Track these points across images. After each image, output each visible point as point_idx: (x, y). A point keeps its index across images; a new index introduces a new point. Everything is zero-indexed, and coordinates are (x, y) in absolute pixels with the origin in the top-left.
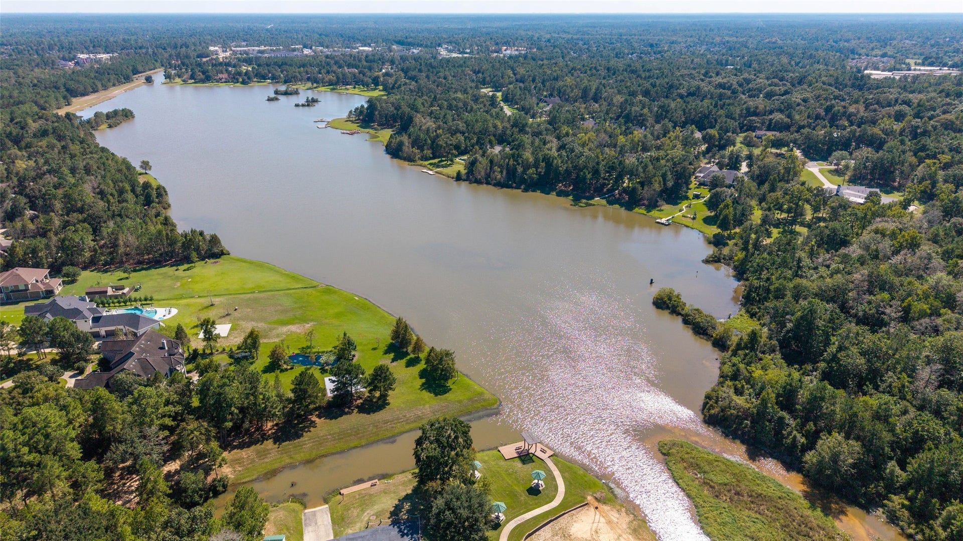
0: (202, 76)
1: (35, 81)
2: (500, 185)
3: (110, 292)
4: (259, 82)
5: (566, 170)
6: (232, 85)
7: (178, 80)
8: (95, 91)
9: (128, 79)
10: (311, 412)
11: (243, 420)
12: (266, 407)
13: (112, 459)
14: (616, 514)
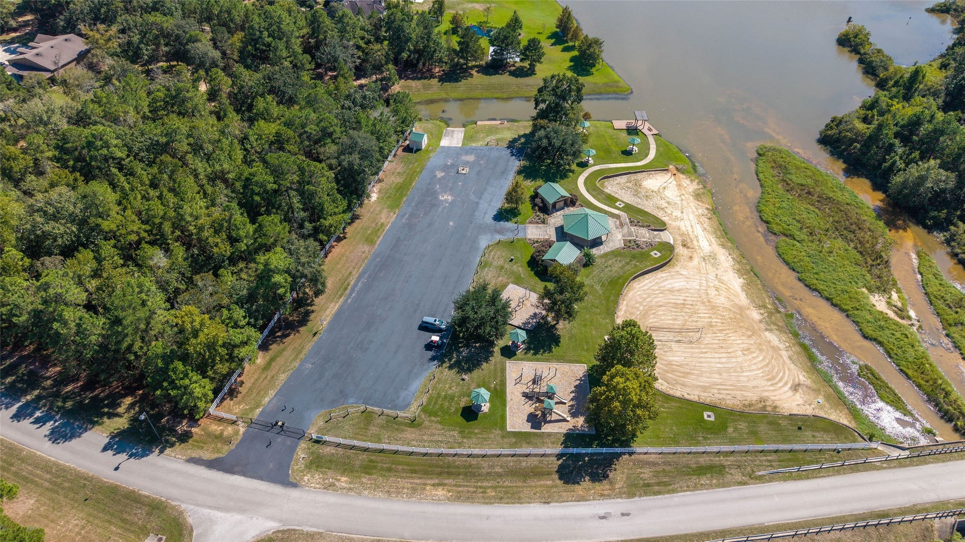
10: (472, 68)
11: (418, 61)
12: (435, 51)
13: (321, 58)
14: (688, 182)
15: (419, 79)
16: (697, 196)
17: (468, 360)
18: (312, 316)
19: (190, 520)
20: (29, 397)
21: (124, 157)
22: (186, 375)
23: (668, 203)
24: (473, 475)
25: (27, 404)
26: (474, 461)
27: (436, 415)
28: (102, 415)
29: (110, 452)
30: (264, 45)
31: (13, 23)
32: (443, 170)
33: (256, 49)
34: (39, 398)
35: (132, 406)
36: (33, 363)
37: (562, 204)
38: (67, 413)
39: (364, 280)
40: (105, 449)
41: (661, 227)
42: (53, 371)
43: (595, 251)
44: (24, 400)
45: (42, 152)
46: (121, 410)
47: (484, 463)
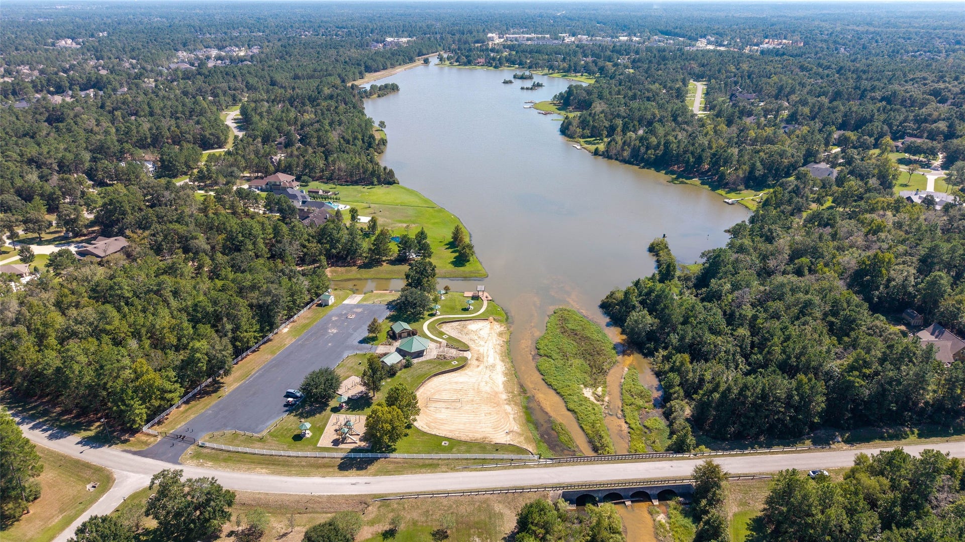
0: (465, 60)
1: (347, 59)
2: (625, 161)
3: (321, 192)
4: (508, 67)
5: (678, 154)
6: (485, 68)
7: (447, 62)
8: (385, 68)
9: (411, 60)
10: (384, 261)
11: (347, 256)
12: (357, 249)
13: (275, 251)
14: (498, 326)
15: (345, 266)
16: (500, 334)
17: (307, 412)
18: (222, 389)
19: (115, 476)
20: (41, 420)
21: (130, 296)
22: (133, 399)
23: (479, 337)
24: (288, 466)
25: (40, 423)
26: (290, 459)
27: (276, 437)
28: (80, 430)
29: (80, 445)
30: (238, 241)
31: (85, 231)
32: (337, 316)
33: (233, 244)
34: (47, 421)
35: (99, 426)
36: (48, 405)
37: (406, 334)
38: (60, 427)
39: (260, 372)
40: (78, 443)
41: (467, 349)
42: (58, 409)
43: (415, 361)
44: (37, 421)
45: (83, 297)
46: (92, 428)
47: (296, 460)
